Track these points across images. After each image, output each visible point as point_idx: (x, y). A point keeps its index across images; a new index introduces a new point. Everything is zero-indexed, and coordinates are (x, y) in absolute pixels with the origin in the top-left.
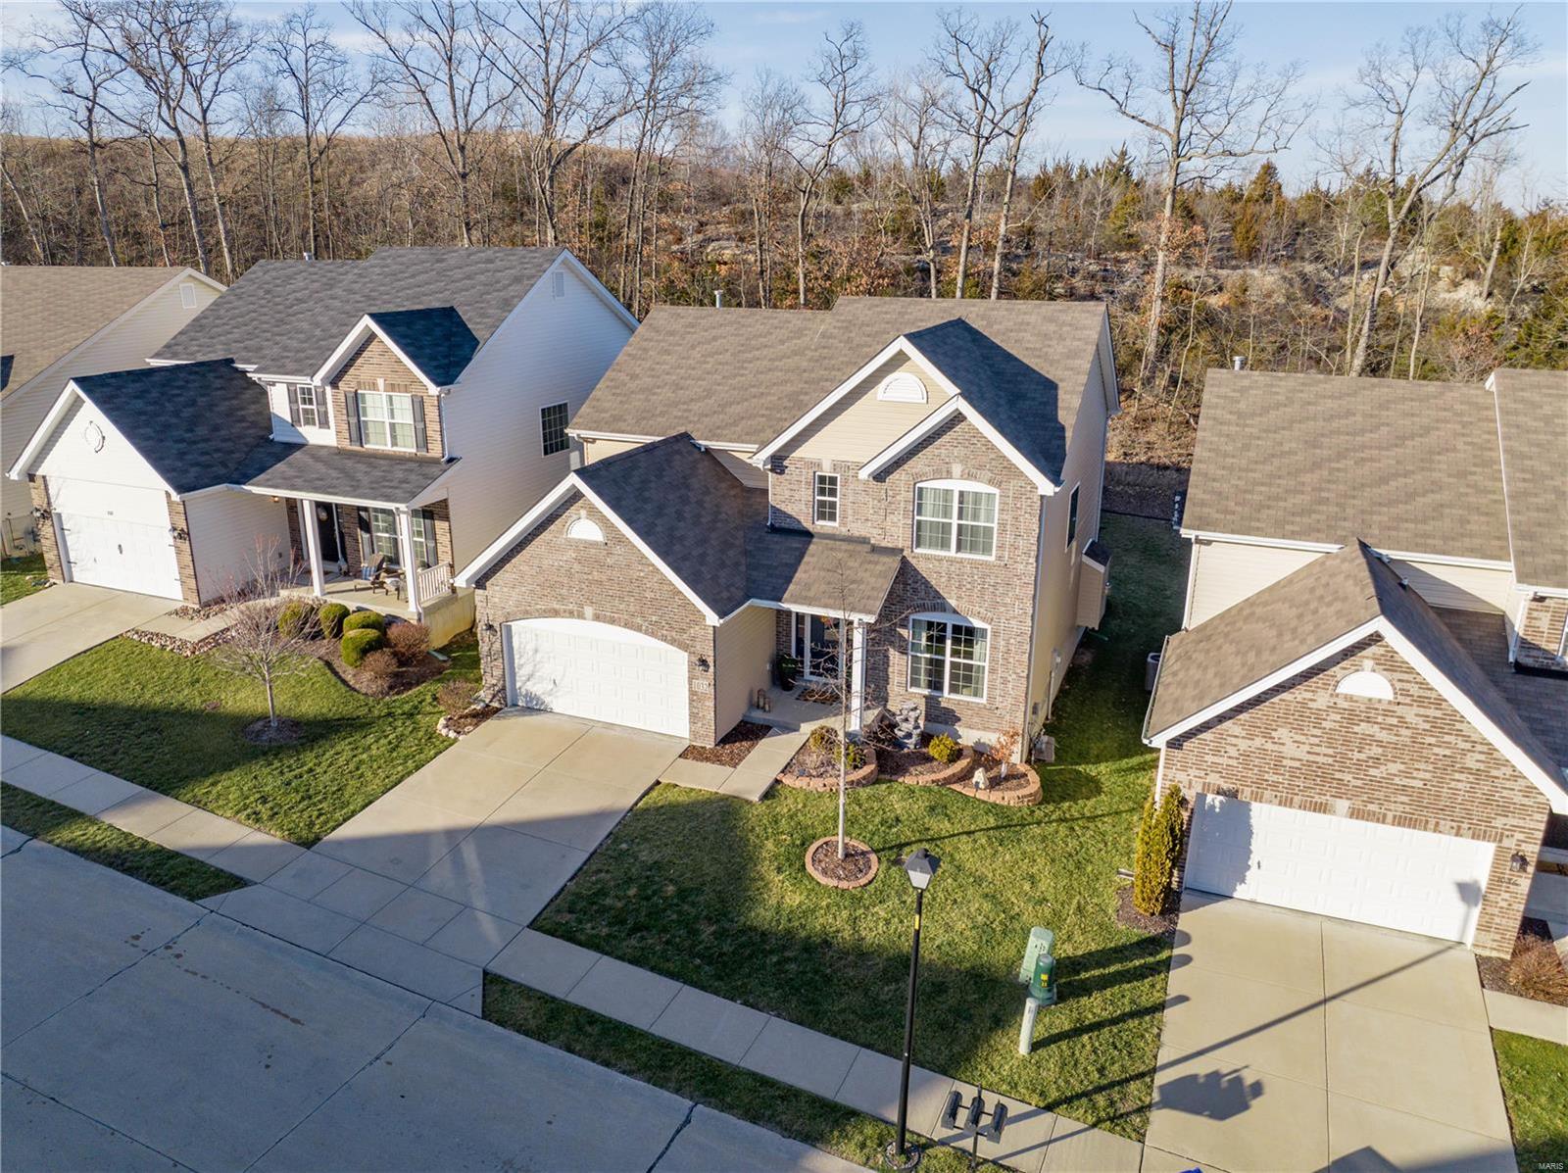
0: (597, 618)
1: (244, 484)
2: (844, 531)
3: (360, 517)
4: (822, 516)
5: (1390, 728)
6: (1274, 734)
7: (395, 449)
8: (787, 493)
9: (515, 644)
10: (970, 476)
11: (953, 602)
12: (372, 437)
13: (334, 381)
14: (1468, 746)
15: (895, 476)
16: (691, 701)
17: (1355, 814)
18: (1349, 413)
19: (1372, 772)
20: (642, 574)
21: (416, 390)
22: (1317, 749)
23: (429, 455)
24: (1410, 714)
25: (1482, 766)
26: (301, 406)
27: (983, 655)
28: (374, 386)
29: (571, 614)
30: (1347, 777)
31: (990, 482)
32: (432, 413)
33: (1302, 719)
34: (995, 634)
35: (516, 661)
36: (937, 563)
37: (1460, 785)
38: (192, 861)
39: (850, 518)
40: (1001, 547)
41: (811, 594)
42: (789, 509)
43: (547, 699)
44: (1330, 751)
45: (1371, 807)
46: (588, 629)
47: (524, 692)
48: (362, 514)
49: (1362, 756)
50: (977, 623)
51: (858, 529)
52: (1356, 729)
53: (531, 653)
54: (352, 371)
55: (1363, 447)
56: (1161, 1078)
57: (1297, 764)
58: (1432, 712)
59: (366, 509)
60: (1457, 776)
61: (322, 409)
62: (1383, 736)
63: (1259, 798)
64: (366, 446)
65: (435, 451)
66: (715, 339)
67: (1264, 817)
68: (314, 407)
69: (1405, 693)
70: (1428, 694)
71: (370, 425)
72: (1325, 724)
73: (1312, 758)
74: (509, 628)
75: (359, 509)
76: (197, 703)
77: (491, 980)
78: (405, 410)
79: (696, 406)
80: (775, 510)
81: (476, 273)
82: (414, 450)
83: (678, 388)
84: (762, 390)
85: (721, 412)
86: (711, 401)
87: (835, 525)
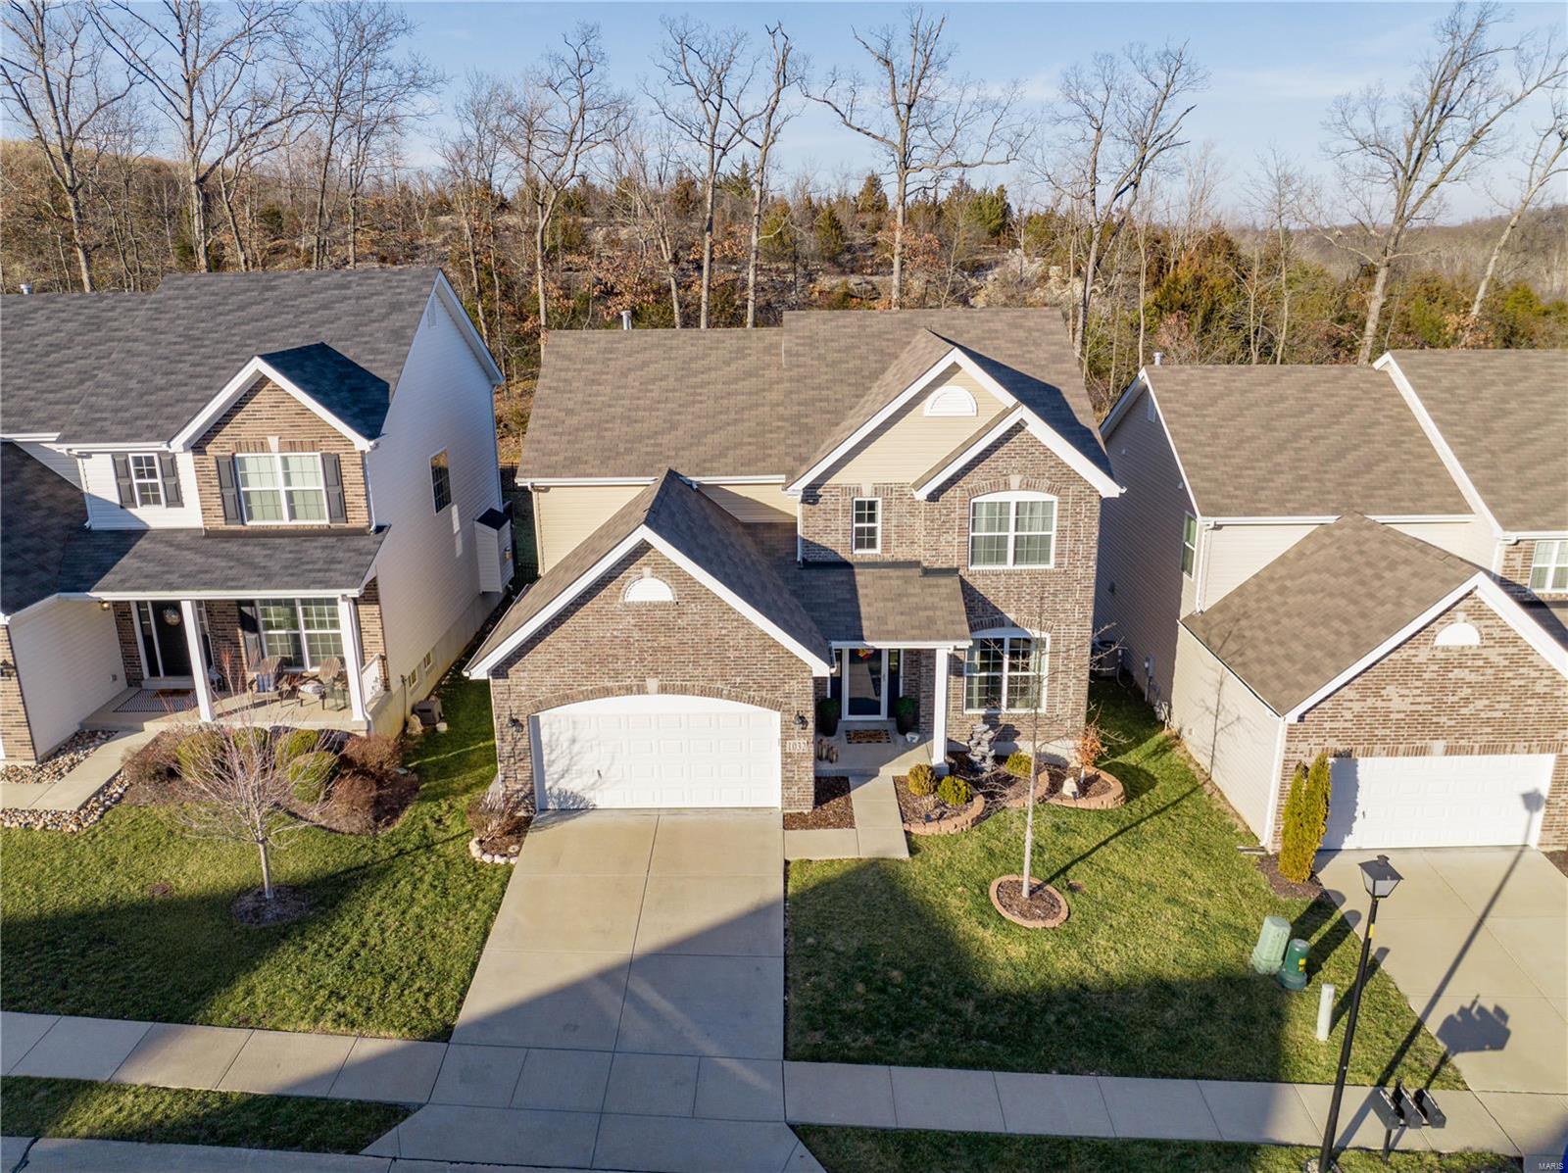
0: (663, 690)
1: (89, 590)
2: (888, 557)
3: (241, 613)
4: (860, 544)
5: (1476, 670)
6: (1383, 692)
7: (294, 523)
8: (821, 524)
9: (544, 737)
10: (1028, 486)
11: (1012, 616)
12: (256, 511)
13: (198, 447)
14: (1537, 674)
15: (950, 493)
16: (784, 765)
17: (1450, 751)
18: (1283, 398)
19: (1463, 711)
20: (724, 632)
21: (335, 448)
22: (1419, 699)
23: (347, 526)
24: (1493, 655)
25: (1547, 690)
26: (136, 481)
27: (1041, 664)
28: (263, 447)
29: (629, 690)
30: (1443, 719)
31: (1050, 490)
32: (352, 474)
33: (1407, 672)
34: (1055, 641)
35: (545, 758)
36: (994, 578)
37: (1531, 709)
38: (310, 1102)
39: (894, 543)
40: (1060, 554)
41: (891, 627)
42: (825, 541)
43: (588, 795)
44: (1430, 699)
45: (1462, 742)
46: (654, 705)
47: (555, 791)
48: (246, 609)
49: (1456, 699)
50: (1035, 633)
51: (902, 553)
52: (1450, 675)
53: (566, 744)
54: (227, 429)
55: (1310, 427)
56: (1433, 1025)
57: (1402, 716)
58: (1511, 650)
59: (251, 603)
60: (1529, 702)
61: (171, 482)
62: (1473, 677)
63: (1368, 753)
64: (250, 524)
65: (358, 519)
66: (645, 364)
67: (1370, 770)
68: (159, 480)
69: (1490, 637)
70: (1507, 634)
71: (252, 495)
72: (1426, 676)
73: (1414, 708)
74: (536, 720)
75: (240, 603)
76: (134, 891)
77: (804, 1132)
78: (309, 473)
79: (665, 439)
80: (807, 543)
81: (333, 302)
82: (326, 522)
83: (632, 421)
84: (733, 416)
85: (698, 444)
86: (680, 432)
87: (874, 551)
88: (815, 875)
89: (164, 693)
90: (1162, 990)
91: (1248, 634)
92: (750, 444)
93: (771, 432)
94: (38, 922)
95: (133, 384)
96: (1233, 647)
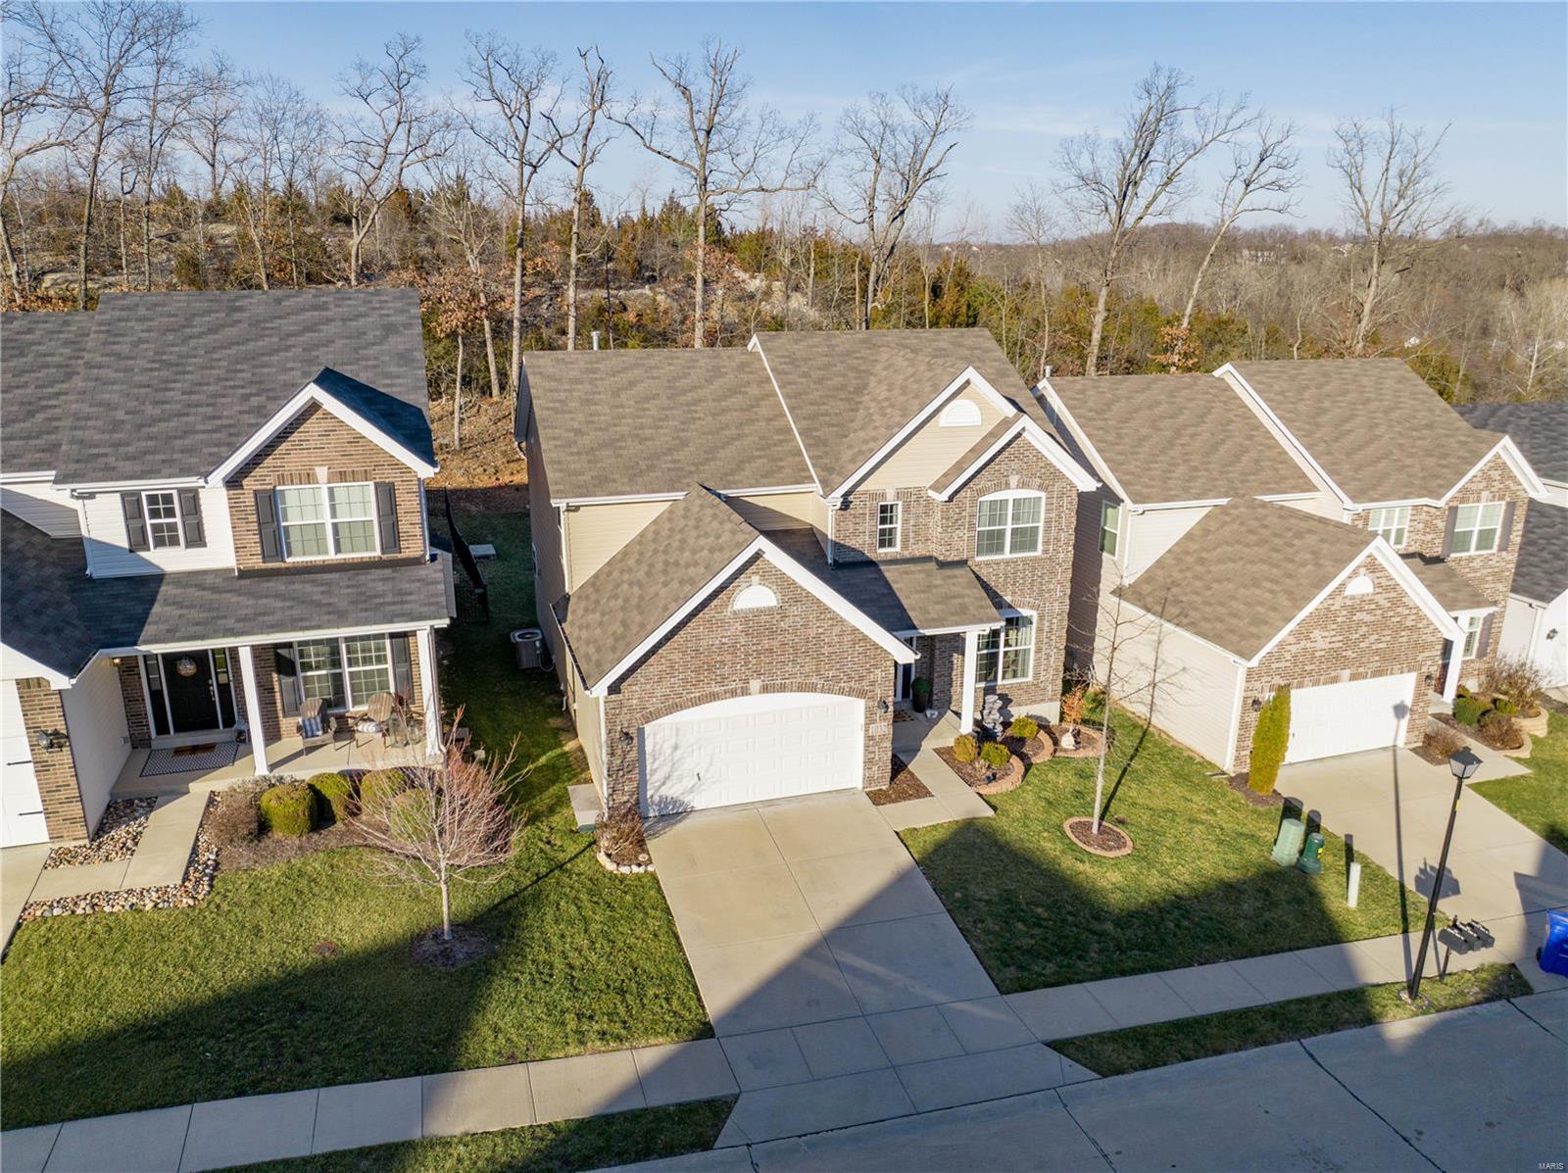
0: (765, 689)
2: (907, 554)
3: (278, 655)
4: (882, 544)
5: (1370, 612)
6: (1311, 635)
7: (341, 556)
8: (851, 527)
9: (648, 748)
10: (1023, 485)
11: (1008, 599)
12: (296, 546)
13: (233, 482)
14: (1407, 612)
15: (962, 493)
16: (867, 747)
17: (1354, 677)
18: (1158, 403)
19: (1362, 645)
20: (820, 630)
21: (390, 475)
22: (1334, 639)
23: (399, 556)
24: (1381, 600)
25: (1414, 623)
26: (149, 522)
27: (1029, 638)
28: (310, 478)
29: (734, 693)
30: (1349, 653)
31: (1040, 487)
32: (407, 502)
33: (1327, 619)
34: (1041, 618)
35: (648, 768)
36: (995, 567)
37: (1403, 639)
38: (635, 1116)
39: (912, 541)
40: (1046, 542)
41: (934, 615)
42: (852, 543)
43: (686, 799)
44: (1341, 638)
45: (1361, 670)
46: (757, 704)
47: (656, 798)
48: (282, 652)
49: (1357, 636)
50: (1025, 612)
51: (918, 550)
52: (1355, 618)
53: (669, 752)
54: (268, 461)
55: (1185, 427)
56: (1411, 886)
57: (1323, 653)
58: (1393, 595)
59: (289, 645)
60: (1403, 633)
61: (192, 520)
62: (1368, 618)
63: (1300, 686)
64: (289, 560)
65: (411, 548)
68: (178, 520)
69: (1379, 585)
70: (1390, 583)
71: (291, 531)
72: (1339, 620)
73: (1331, 646)
74: (641, 732)
75: (277, 646)
76: (300, 956)
77: (1058, 1046)
78: (361, 504)
79: (681, 455)
80: (837, 546)
81: (316, 324)
82: (378, 553)
83: (642, 439)
84: (734, 432)
85: (714, 459)
86: (692, 449)
87: (896, 550)
88: (930, 840)
89: (179, 751)
90: (1230, 890)
91: (1184, 599)
92: (760, 457)
93: (775, 445)
94: (219, 1002)
95: (120, 415)
96: (1174, 610)
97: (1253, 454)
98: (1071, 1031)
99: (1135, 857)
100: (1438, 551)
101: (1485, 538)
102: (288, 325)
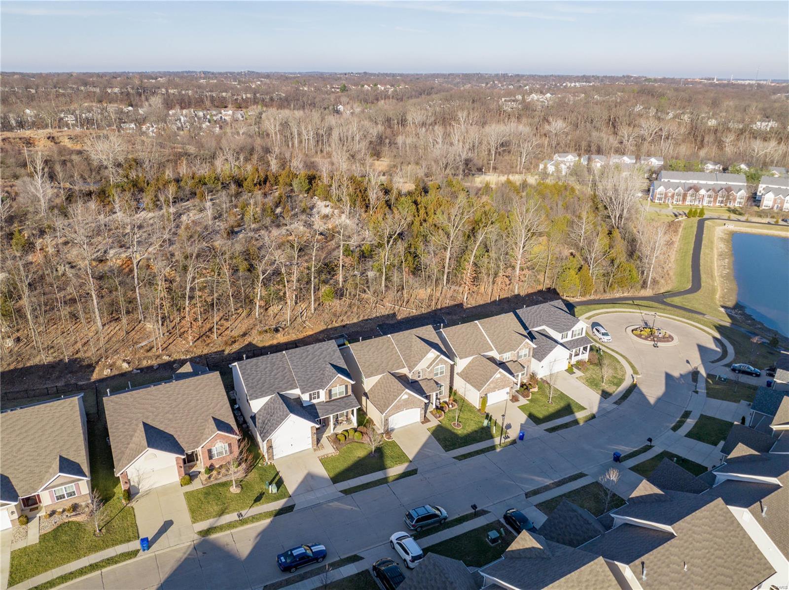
0: (406, 409)
1: (319, 417)
2: (423, 378)
4: (419, 378)
6: (491, 385)
7: (339, 397)
9: (390, 420)
10: (441, 364)
12: (334, 396)
14: (507, 378)
15: (431, 368)
16: (420, 415)
19: (500, 385)
20: (414, 399)
21: (347, 384)
22: (495, 385)
23: (347, 395)
24: (501, 377)
25: (508, 380)
26: (312, 397)
27: (443, 388)
28: (337, 386)
29: (402, 411)
30: (498, 386)
31: (444, 364)
34: (445, 385)
35: (389, 423)
36: (437, 378)
39: (423, 376)
40: (445, 373)
41: (428, 391)
42: (415, 378)
43: (394, 427)
45: (499, 389)
46: (405, 412)
50: (442, 384)
51: (425, 377)
52: (497, 381)
53: (392, 421)
56: (504, 428)
57: (493, 387)
60: (506, 381)
61: (319, 396)
62: (500, 380)
63: (489, 393)
64: (333, 398)
65: (349, 393)
67: (489, 395)
68: (316, 396)
69: (501, 375)
71: (333, 394)
76: (356, 459)
77: (454, 458)
78: (343, 388)
79: (383, 365)
80: (411, 379)
81: (322, 352)
82: (344, 395)
83: (376, 363)
84: (390, 358)
86: (385, 362)
87: (421, 378)
88: (432, 429)
90: (476, 431)
91: (469, 377)
92: (396, 363)
93: (398, 361)
94: (351, 466)
95: (303, 379)
96: (468, 379)
97: (482, 343)
98: (455, 456)
99: (463, 428)
100: (516, 359)
101: (525, 355)
102: (318, 353)
